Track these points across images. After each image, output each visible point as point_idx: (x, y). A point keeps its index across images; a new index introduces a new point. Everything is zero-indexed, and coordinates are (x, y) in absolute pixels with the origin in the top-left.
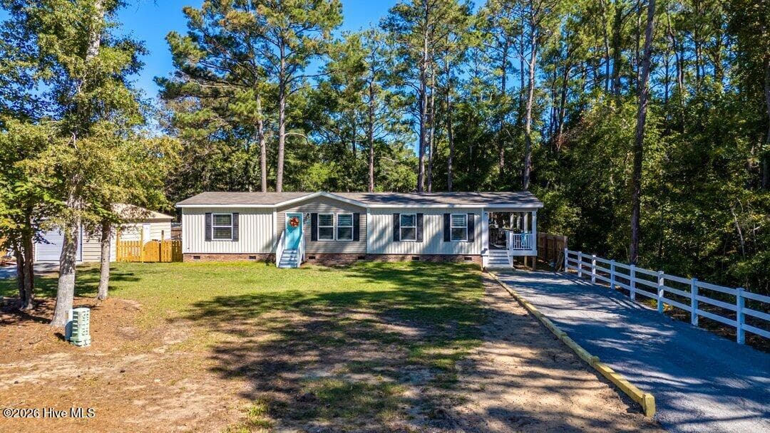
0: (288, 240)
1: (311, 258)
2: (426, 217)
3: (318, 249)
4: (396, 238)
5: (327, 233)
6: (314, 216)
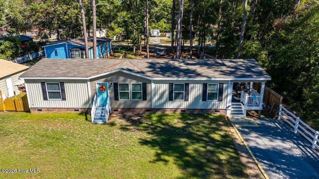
0: (99, 100)
1: (115, 110)
2: (191, 86)
3: (120, 105)
4: (171, 99)
5: (125, 95)
6: (116, 85)
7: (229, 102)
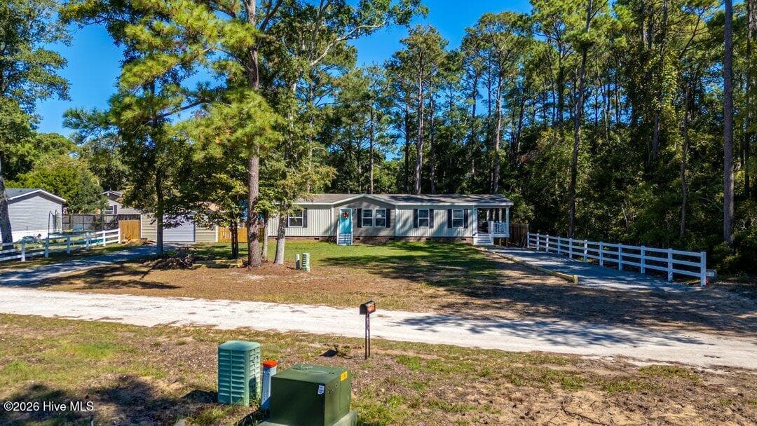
0: (341, 227)
1: (357, 239)
2: (435, 212)
3: (361, 233)
4: (415, 226)
5: (368, 222)
6: (359, 211)
7: (475, 229)
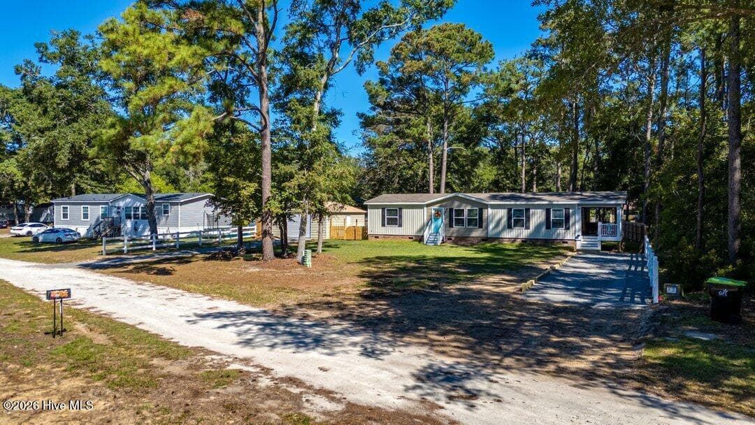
0: (433, 226)
1: (448, 239)
2: (531, 211)
3: (453, 233)
4: (509, 227)
5: (460, 222)
6: (451, 210)
7: (579, 231)
